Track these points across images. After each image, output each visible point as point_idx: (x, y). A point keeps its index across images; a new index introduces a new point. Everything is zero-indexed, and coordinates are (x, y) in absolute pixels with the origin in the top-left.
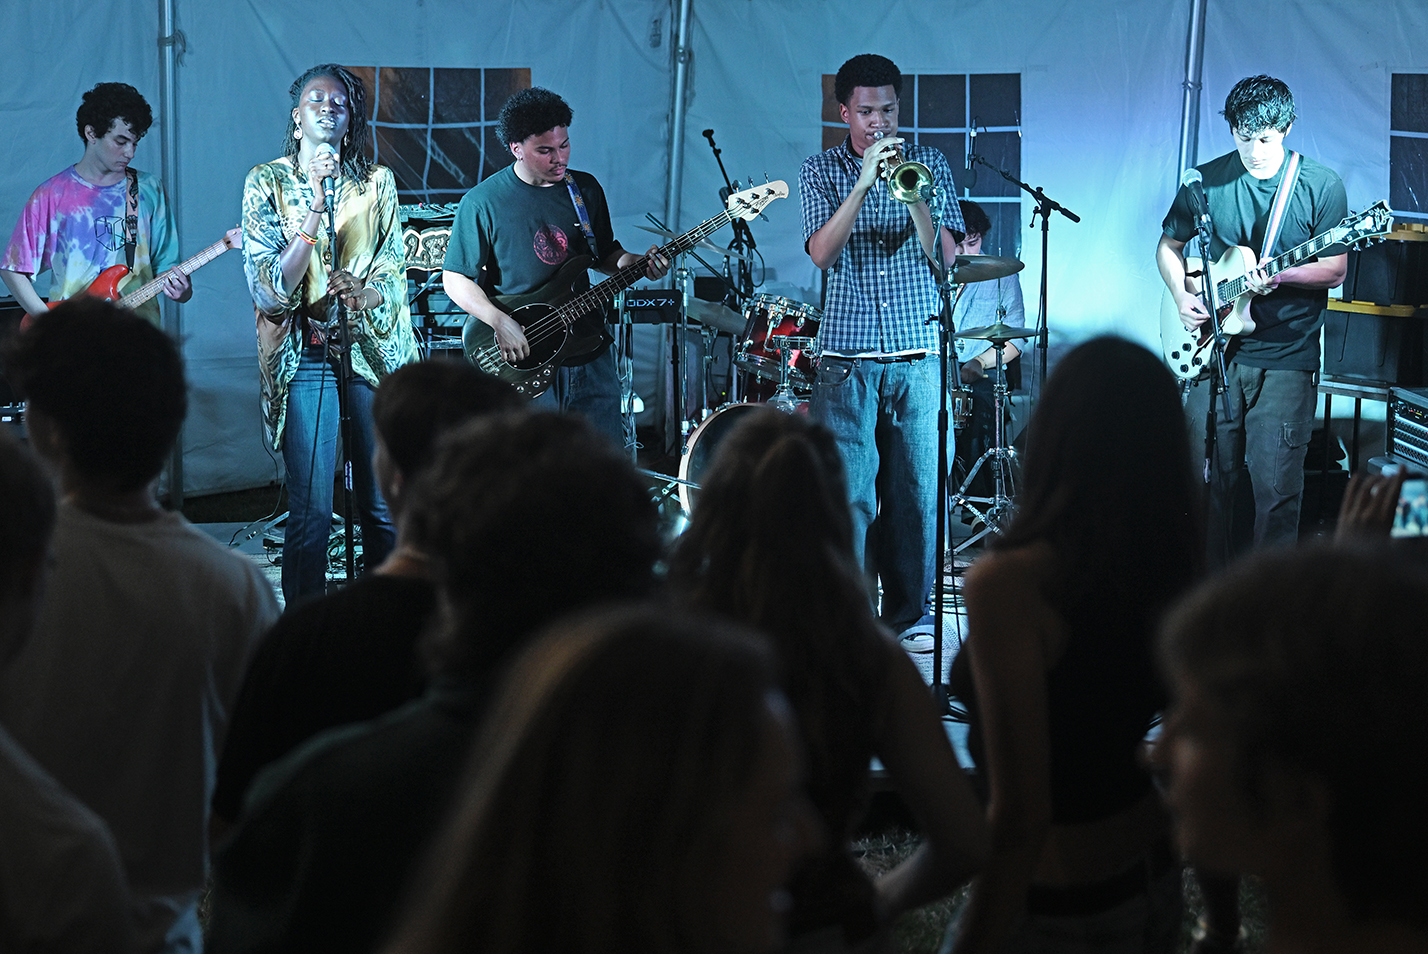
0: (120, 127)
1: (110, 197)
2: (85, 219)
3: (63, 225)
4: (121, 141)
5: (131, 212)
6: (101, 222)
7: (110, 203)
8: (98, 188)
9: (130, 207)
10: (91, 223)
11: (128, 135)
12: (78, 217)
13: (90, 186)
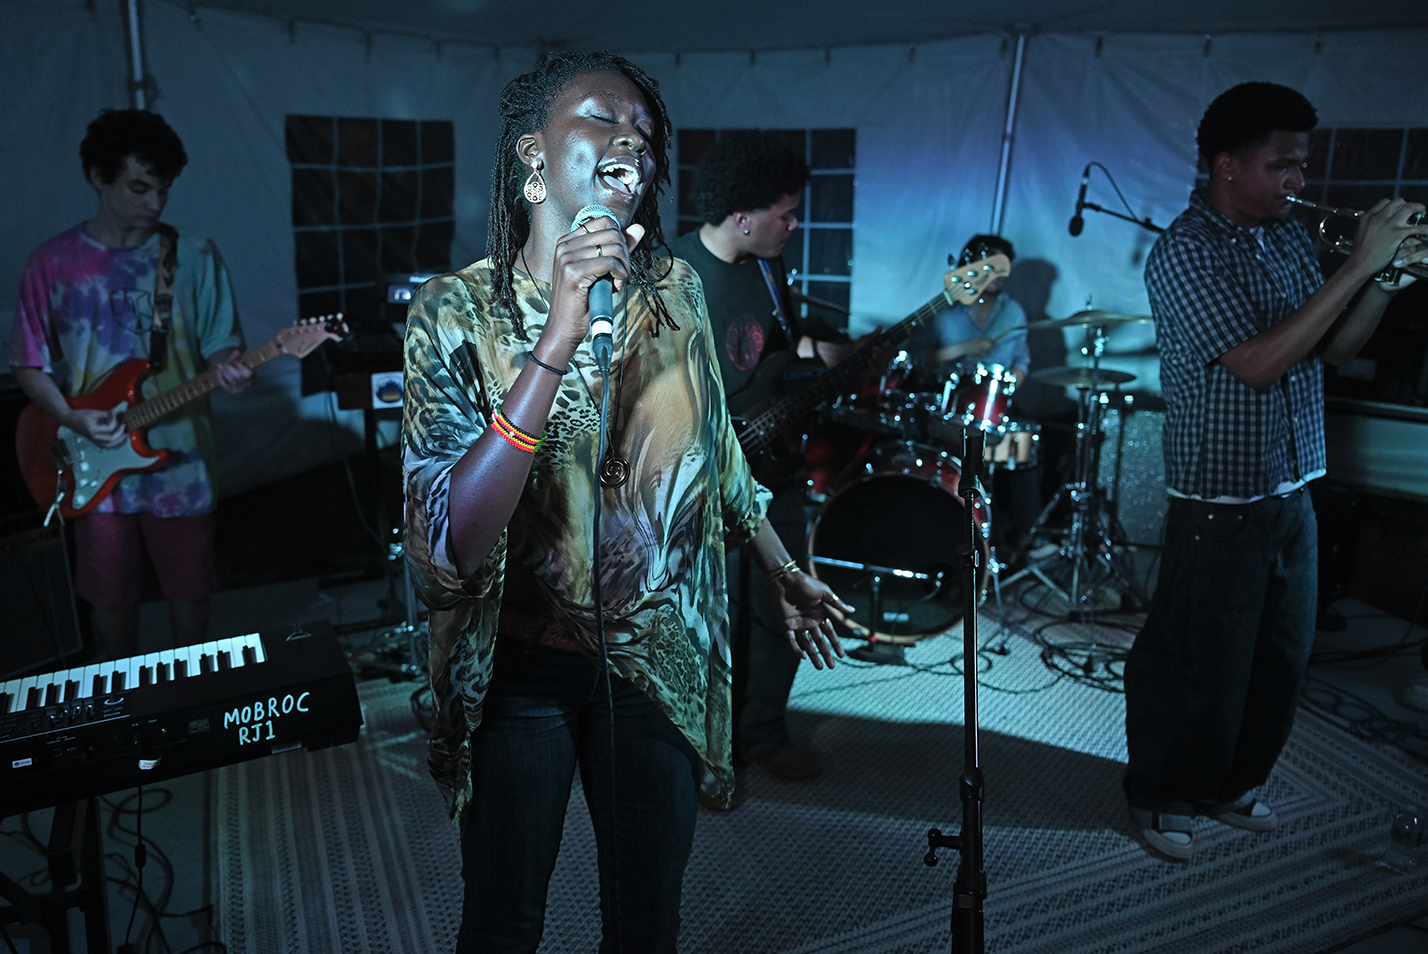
0: (134, 167)
1: (131, 263)
2: (94, 292)
3: (66, 300)
4: (141, 188)
5: (163, 290)
6: (120, 296)
7: (131, 271)
8: (112, 252)
9: (162, 284)
10: (104, 297)
11: (148, 179)
12: (85, 290)
13: (102, 248)
